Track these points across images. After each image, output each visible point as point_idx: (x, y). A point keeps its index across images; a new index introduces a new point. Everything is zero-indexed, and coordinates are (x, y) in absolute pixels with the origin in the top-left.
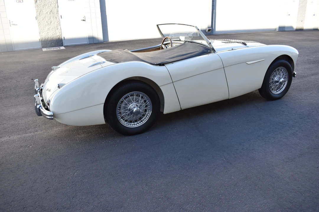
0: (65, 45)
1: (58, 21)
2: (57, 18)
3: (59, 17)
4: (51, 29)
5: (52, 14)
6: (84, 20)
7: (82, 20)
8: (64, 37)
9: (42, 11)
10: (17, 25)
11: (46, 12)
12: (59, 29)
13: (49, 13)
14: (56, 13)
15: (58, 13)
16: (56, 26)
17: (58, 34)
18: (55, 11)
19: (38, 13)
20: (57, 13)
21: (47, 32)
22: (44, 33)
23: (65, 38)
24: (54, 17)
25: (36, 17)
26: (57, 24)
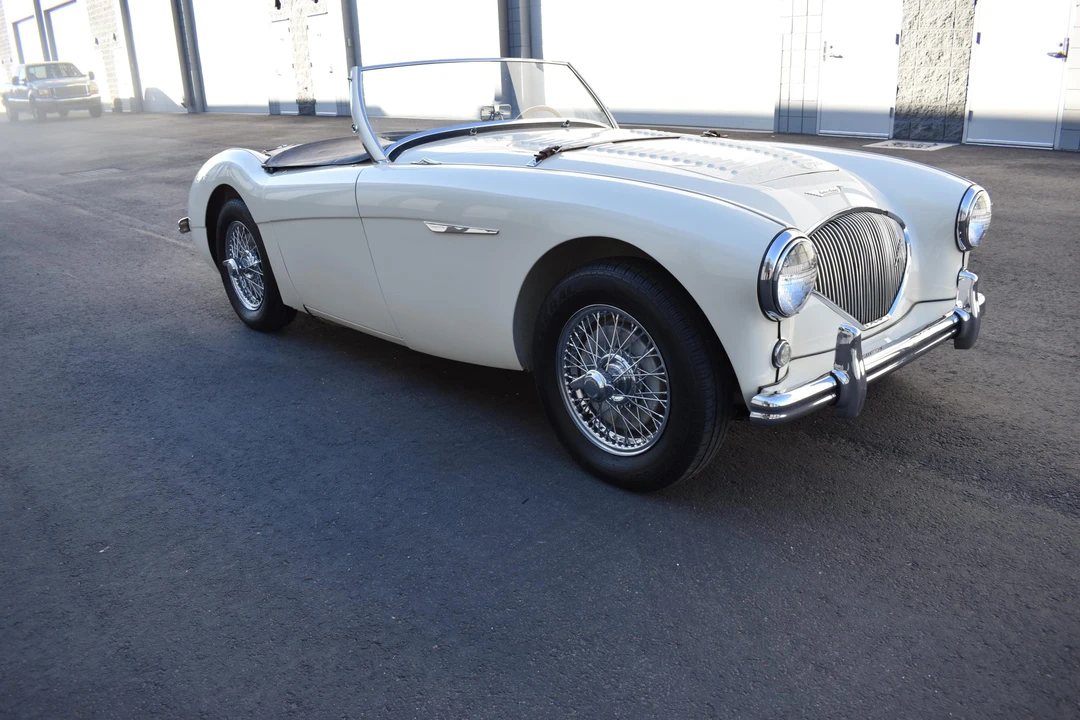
0: (969, 140)
1: (965, 54)
2: (965, 42)
3: (970, 38)
4: (934, 78)
5: (948, 28)
6: (1060, 55)
7: (1050, 55)
8: (971, 112)
9: (920, 15)
10: (840, 57)
11: (931, 20)
12: (963, 79)
13: (939, 23)
14: (964, 23)
15: (971, 23)
16: (952, 71)
17: (954, 98)
18: (965, 14)
19: (908, 21)
20: (967, 25)
21: (919, 88)
22: (911, 90)
23: (974, 114)
24: (955, 37)
25: (898, 36)
26: (959, 62)
